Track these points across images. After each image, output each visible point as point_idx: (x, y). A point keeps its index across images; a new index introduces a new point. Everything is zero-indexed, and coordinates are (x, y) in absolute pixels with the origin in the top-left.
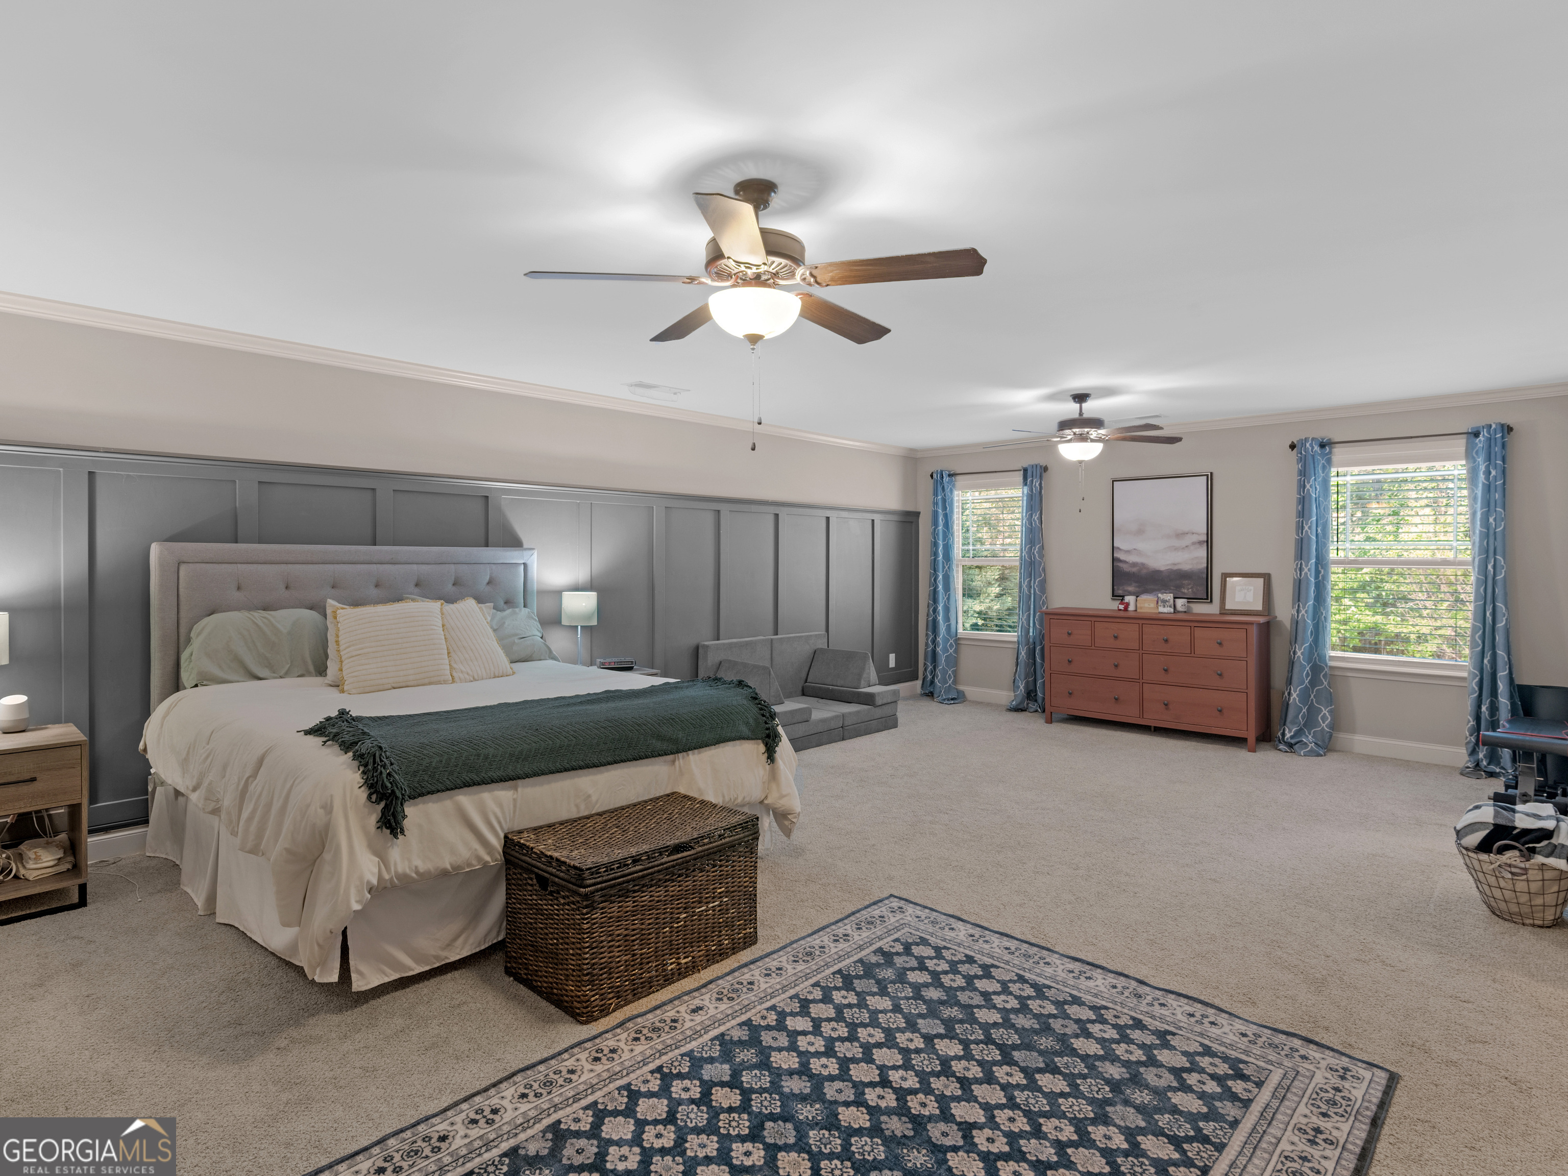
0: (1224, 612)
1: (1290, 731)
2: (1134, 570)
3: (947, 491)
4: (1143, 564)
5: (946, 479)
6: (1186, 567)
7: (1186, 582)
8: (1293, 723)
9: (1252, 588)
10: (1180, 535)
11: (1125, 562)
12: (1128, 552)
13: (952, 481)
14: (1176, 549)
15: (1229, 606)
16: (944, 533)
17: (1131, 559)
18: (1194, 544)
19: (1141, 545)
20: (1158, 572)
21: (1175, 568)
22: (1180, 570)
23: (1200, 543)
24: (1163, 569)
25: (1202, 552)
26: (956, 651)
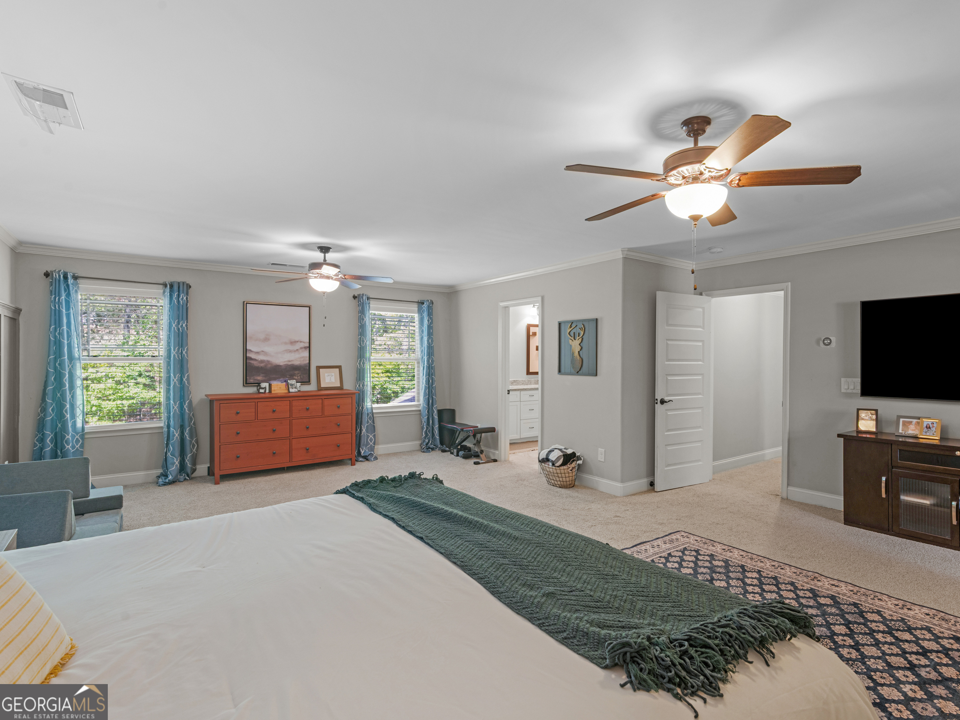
0: (320, 389)
1: (363, 450)
2: (262, 365)
3: (72, 292)
4: (268, 361)
5: (71, 281)
6: (297, 363)
7: (297, 372)
8: (364, 445)
9: (333, 374)
10: (293, 343)
11: (255, 360)
12: (257, 353)
13: (77, 284)
14: (290, 351)
15: (323, 385)
16: (68, 332)
17: (260, 357)
18: (301, 348)
19: (267, 349)
20: (278, 366)
21: (290, 363)
22: (293, 365)
23: (305, 348)
24: (281, 364)
25: (306, 354)
26: (82, 446)
